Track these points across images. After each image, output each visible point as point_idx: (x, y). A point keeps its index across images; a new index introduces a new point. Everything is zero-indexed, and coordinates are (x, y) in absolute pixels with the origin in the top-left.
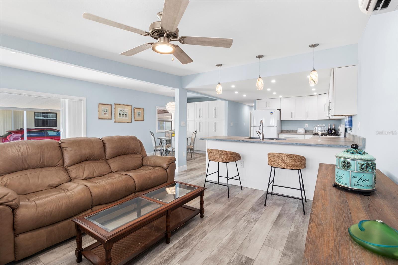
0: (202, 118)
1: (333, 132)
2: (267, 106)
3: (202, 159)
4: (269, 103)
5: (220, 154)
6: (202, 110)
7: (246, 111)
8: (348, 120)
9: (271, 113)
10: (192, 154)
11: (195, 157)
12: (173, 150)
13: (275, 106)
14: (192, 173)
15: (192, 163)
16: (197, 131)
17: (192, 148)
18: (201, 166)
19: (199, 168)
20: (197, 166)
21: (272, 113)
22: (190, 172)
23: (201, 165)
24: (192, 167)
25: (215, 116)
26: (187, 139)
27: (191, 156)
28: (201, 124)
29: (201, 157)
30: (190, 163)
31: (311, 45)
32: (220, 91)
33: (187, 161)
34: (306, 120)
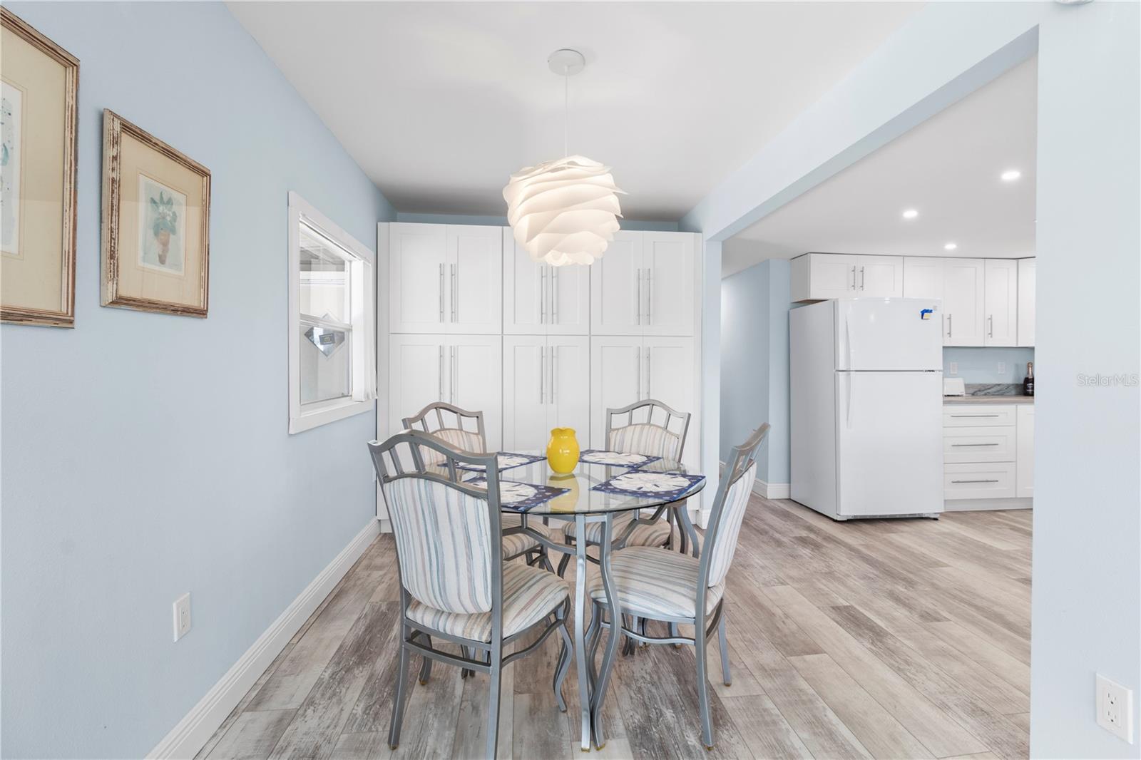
0: (558, 322)
2: (856, 285)
4: (862, 270)
6: (558, 276)
9: (923, 311)
21: (929, 312)
25: (646, 314)
28: (551, 357)
34: (982, 345)
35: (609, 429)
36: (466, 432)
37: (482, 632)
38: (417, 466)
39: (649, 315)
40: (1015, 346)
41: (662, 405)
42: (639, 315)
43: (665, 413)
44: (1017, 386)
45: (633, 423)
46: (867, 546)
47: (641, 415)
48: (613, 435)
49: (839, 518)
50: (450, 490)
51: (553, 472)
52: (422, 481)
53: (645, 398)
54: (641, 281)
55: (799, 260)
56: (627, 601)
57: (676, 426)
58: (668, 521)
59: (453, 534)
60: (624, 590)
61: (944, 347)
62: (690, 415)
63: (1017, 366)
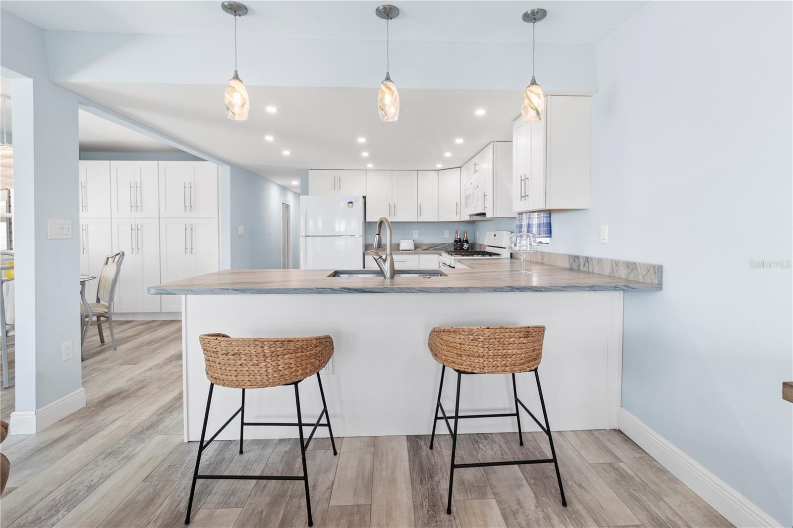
0: (141, 210)
1: (466, 246)
2: (336, 187)
3: (149, 343)
4: (340, 179)
5: (268, 355)
6: (141, 187)
7: (274, 197)
8: (542, 222)
9: (349, 203)
10: (105, 326)
11: (116, 336)
12: (7, 332)
13: (355, 187)
14: (113, 422)
15: (108, 365)
16: (123, 254)
17: (106, 313)
18: (148, 374)
19: (143, 387)
20: (129, 380)
21: (352, 203)
22: (99, 419)
23: (146, 371)
24: (111, 388)
25: (190, 205)
26: (83, 283)
27: (98, 337)
28: (137, 230)
29: (140, 334)
30: (96, 370)
31: (529, 12)
32: (243, 106)
33: (83, 360)
39: (191, 207)
40: (436, 221)
42: (186, 207)
54: (186, 189)
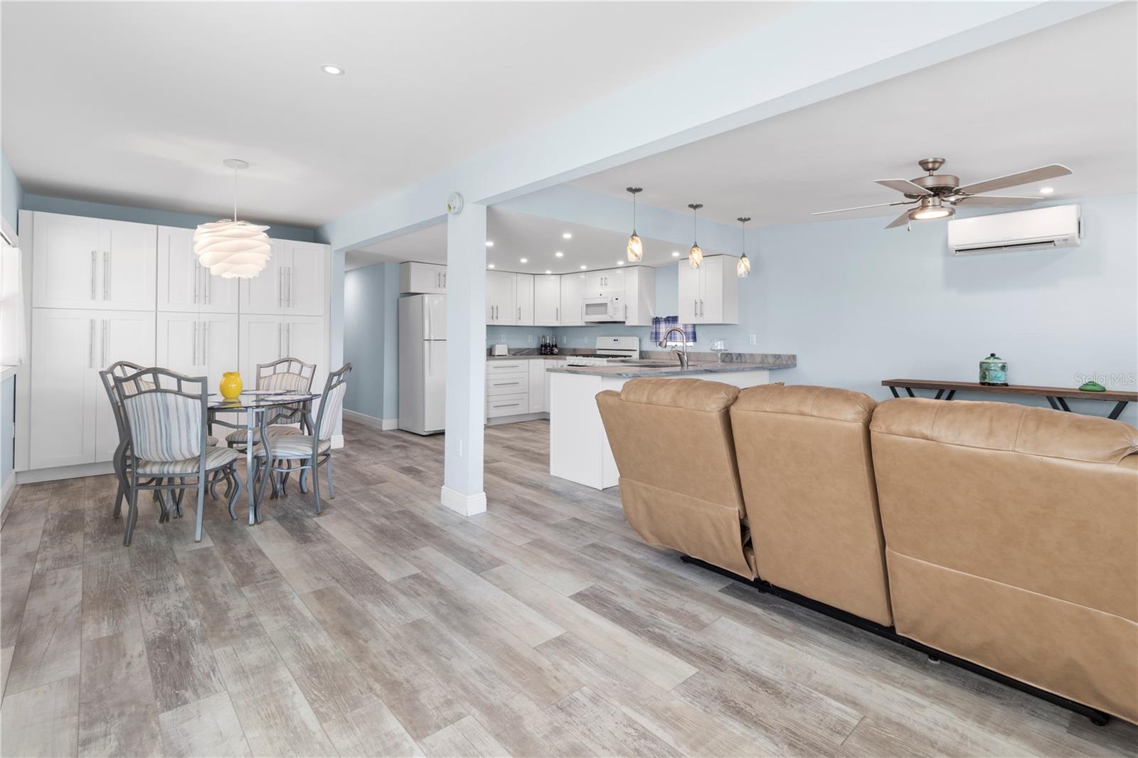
0: (210, 302)
2: (441, 284)
25: (287, 299)
28: (203, 329)
34: (515, 325)
35: (259, 378)
36: (146, 382)
37: (194, 467)
38: (156, 386)
39: (289, 300)
40: (532, 325)
41: (297, 361)
42: (281, 300)
43: (300, 365)
44: (538, 349)
45: (277, 372)
46: (434, 445)
47: (282, 368)
48: (262, 382)
49: (425, 434)
50: (178, 396)
51: (224, 398)
52: (159, 394)
53: (285, 357)
54: (282, 276)
55: (404, 265)
56: (275, 452)
57: (307, 372)
58: (301, 429)
59: (178, 418)
60: (274, 448)
61: (487, 326)
62: (315, 366)
63: (539, 337)
